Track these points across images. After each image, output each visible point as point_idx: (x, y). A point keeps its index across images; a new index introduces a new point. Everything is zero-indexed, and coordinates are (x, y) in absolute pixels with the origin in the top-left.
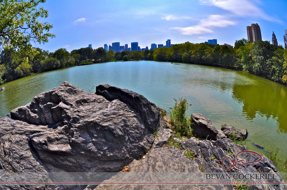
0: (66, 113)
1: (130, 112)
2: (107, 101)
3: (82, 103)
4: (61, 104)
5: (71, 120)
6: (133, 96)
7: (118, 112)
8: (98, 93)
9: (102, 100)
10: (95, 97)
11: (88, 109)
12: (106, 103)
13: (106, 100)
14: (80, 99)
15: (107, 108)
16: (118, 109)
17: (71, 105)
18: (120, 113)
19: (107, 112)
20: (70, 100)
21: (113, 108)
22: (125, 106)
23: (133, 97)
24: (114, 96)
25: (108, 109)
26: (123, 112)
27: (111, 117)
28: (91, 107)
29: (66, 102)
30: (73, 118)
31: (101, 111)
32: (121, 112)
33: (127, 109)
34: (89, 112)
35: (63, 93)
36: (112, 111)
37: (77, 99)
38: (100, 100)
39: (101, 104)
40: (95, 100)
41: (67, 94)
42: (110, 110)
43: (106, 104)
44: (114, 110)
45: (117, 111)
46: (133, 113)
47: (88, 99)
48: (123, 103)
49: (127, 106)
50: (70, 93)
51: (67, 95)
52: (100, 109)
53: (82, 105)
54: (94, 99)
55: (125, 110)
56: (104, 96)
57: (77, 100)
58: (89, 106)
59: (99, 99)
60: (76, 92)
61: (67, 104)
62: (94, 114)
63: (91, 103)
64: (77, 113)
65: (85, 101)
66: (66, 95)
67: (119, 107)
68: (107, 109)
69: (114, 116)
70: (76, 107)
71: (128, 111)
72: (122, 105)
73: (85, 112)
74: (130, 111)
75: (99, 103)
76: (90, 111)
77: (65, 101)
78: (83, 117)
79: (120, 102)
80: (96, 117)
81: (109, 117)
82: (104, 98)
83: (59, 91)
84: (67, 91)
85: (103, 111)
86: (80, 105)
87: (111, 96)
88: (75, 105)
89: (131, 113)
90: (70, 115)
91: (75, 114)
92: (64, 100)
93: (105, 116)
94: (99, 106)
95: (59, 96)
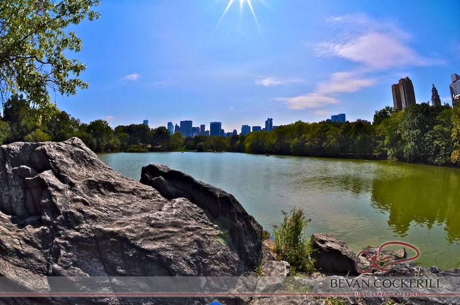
0: (51, 196)
1: (212, 226)
2: (162, 199)
3: (102, 190)
4: (48, 176)
5: (58, 218)
6: (218, 194)
7: (185, 222)
8: (144, 180)
9: (151, 193)
10: (135, 185)
11: (113, 204)
12: (159, 201)
13: (159, 195)
14: (99, 179)
15: (160, 210)
16: (186, 217)
17: (72, 185)
18: (189, 224)
19: (158, 217)
20: (73, 174)
21: (173, 213)
22: (200, 213)
23: (218, 196)
24: (179, 191)
25: (161, 213)
26: (195, 224)
27: (166, 232)
28: (121, 202)
29: (62, 174)
30: (65, 214)
31: (144, 215)
32: (193, 224)
33: (204, 220)
34: (115, 211)
35: (58, 154)
36: (171, 219)
37: (91, 177)
38: (147, 193)
39: (148, 201)
40: (134, 190)
41: (70, 161)
42: (167, 216)
43: (159, 203)
44: (176, 216)
45: (182, 220)
46: (216, 229)
47: (118, 185)
48: (196, 206)
49: (204, 215)
50: (78, 162)
51: (68, 162)
52: (144, 210)
53: (101, 193)
54: (132, 187)
55: (201, 220)
56: (156, 188)
57: (90, 179)
58: (117, 200)
59: (144, 190)
60: (93, 164)
61: (62, 179)
62: (125, 218)
63: (124, 195)
64: (80, 205)
65: (111, 187)
66: (65, 160)
67: (188, 212)
68: (158, 212)
69: (175, 230)
70: (82, 191)
71: (206, 224)
72: (194, 209)
73: (103, 208)
74: (211, 223)
75: (144, 198)
76: (116, 209)
77: (60, 171)
78: (94, 218)
79: (190, 203)
80: (128, 224)
81: (161, 230)
82: (156, 192)
83: (52, 146)
84: (71, 154)
85: (147, 215)
86: (95, 193)
87: (171, 189)
88: (83, 188)
89: (212, 229)
90: (59, 203)
91: (73, 205)
92: (58, 168)
93: (152, 226)
94: (142, 204)
95: (49, 157)
